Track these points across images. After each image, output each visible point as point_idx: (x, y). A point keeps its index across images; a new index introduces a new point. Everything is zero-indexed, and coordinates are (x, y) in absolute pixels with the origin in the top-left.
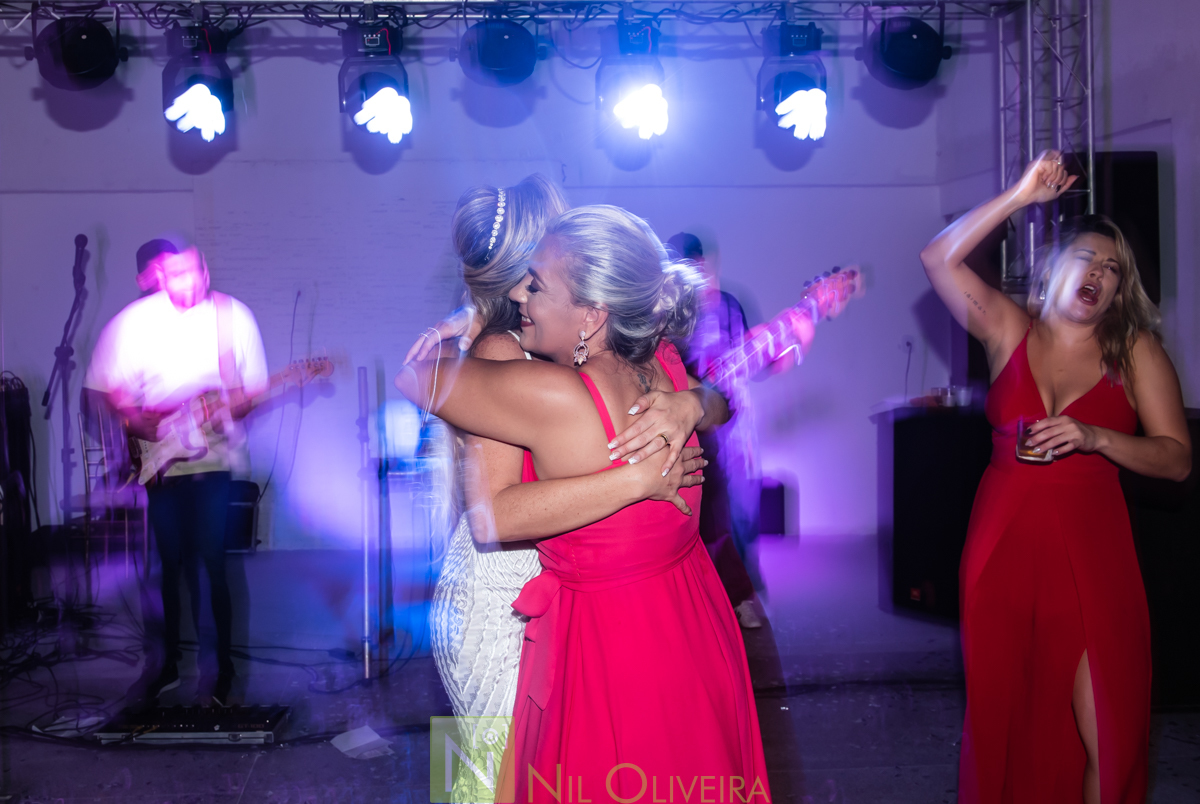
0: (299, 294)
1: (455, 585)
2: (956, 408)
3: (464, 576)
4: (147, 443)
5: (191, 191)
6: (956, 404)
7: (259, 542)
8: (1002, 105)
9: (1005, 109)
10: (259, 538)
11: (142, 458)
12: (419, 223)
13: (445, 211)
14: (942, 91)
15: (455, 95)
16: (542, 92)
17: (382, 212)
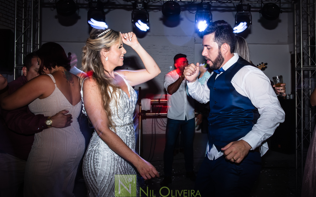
1: (95, 151)
2: (290, 99)
3: (98, 148)
6: (290, 98)
8: (295, 25)
9: (296, 26)
12: (158, 51)
13: (165, 48)
14: (280, 21)
15: (161, 19)
16: (182, 19)
17: (149, 48)
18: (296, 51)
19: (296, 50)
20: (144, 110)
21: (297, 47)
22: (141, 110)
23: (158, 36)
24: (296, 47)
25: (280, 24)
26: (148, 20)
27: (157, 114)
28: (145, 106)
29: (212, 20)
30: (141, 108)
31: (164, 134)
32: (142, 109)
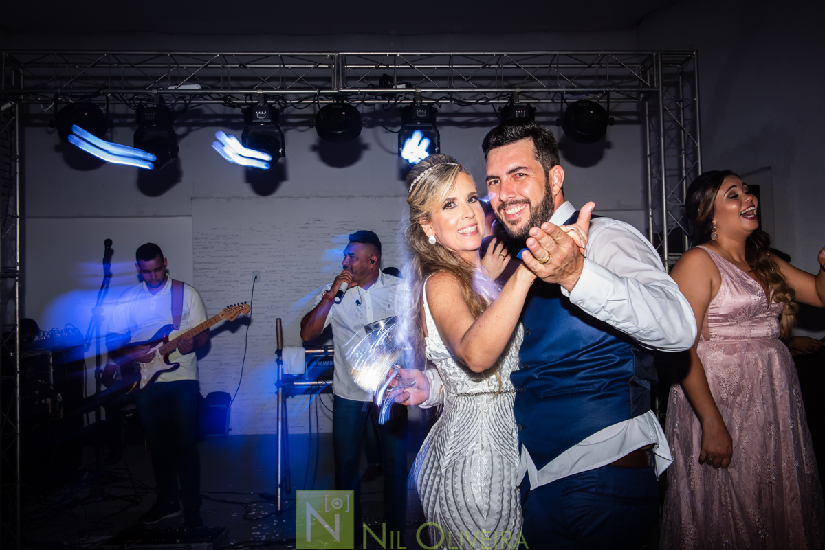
0: (256, 277)
4: (145, 364)
5: (191, 216)
7: (230, 429)
8: (648, 153)
9: (650, 156)
10: (230, 427)
11: (141, 372)
12: (329, 234)
13: (345, 227)
14: (609, 145)
15: (314, 148)
16: (365, 147)
17: (307, 228)
18: (651, 219)
19: (652, 216)
20: (290, 373)
21: (653, 209)
22: (283, 375)
23: (328, 197)
24: (650, 209)
25: (608, 153)
26: (284, 151)
27: (320, 383)
28: (292, 364)
29: (439, 147)
30: (282, 370)
31: (329, 433)
32: (286, 372)
